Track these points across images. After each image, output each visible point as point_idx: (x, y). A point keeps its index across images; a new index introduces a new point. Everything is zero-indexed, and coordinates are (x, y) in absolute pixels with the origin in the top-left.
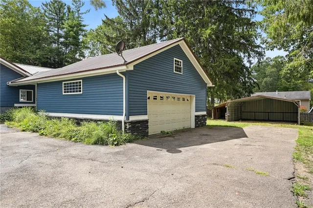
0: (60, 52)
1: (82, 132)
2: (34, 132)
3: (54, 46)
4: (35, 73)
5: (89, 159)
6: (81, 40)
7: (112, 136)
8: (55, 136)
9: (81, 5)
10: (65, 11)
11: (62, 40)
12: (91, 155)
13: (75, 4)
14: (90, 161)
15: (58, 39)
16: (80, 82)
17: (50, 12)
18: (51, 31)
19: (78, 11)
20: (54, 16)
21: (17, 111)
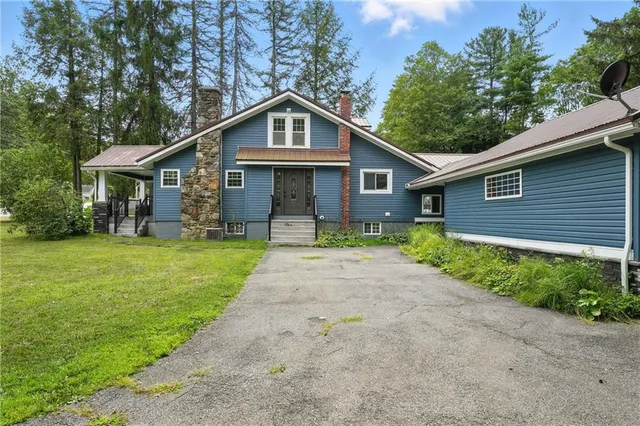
0: (493, 122)
1: (515, 276)
2: (434, 265)
3: (484, 112)
4: (444, 165)
5: (519, 339)
6: (537, 89)
7: (588, 296)
8: (465, 278)
9: (538, 19)
10: (505, 42)
11: (498, 98)
12: (527, 330)
13: (526, 22)
14: (521, 343)
15: (492, 99)
16: (518, 174)
17: (479, 54)
18: (479, 88)
19: (531, 34)
20: (485, 58)
21: (415, 228)
